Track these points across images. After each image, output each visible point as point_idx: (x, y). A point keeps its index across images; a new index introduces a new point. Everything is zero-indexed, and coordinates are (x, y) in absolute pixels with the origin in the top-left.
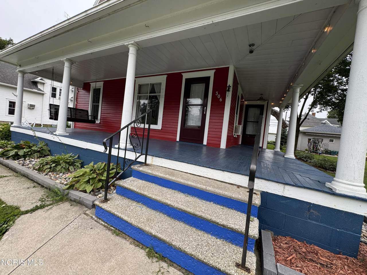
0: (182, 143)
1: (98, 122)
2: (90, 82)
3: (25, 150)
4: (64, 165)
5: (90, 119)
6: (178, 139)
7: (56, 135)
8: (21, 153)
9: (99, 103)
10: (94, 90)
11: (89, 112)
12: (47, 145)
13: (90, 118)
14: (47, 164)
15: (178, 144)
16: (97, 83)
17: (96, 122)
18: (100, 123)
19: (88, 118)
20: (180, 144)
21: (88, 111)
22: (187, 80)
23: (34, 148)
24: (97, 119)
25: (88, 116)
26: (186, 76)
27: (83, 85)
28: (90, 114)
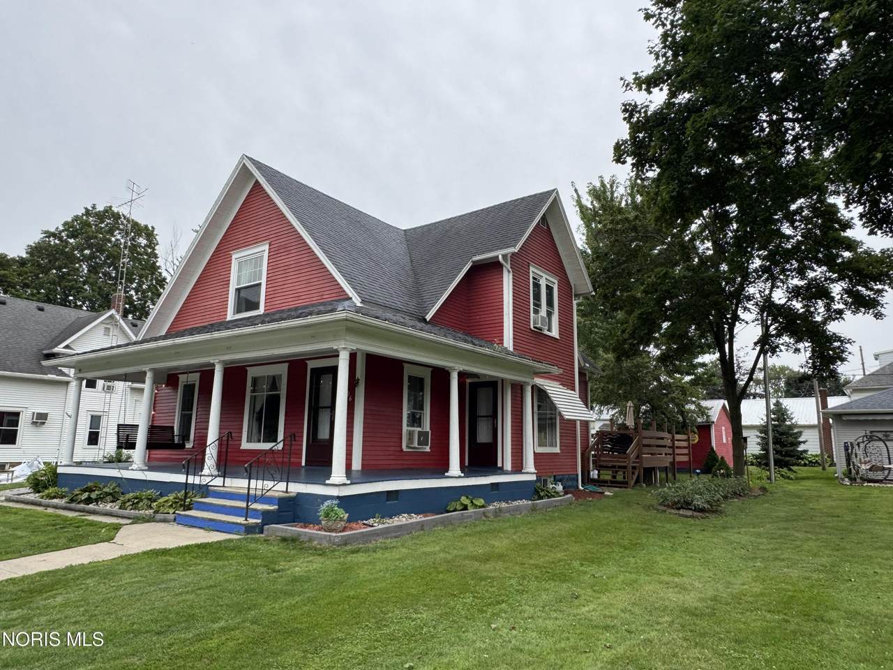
0: (309, 467)
1: (189, 445)
2: (180, 374)
3: (96, 492)
4: (145, 501)
5: (176, 442)
6: (303, 464)
7: (132, 470)
8: (93, 496)
9: (192, 410)
10: (185, 386)
11: (175, 428)
12: (119, 485)
13: (176, 439)
14: (129, 501)
15: (303, 470)
16: (190, 375)
17: (187, 447)
18: (193, 447)
19: (173, 440)
20: (306, 471)
21: (173, 427)
22: (312, 370)
23: (106, 490)
24: (188, 440)
25: (173, 436)
26: (312, 365)
27: (166, 378)
28: (176, 431)
